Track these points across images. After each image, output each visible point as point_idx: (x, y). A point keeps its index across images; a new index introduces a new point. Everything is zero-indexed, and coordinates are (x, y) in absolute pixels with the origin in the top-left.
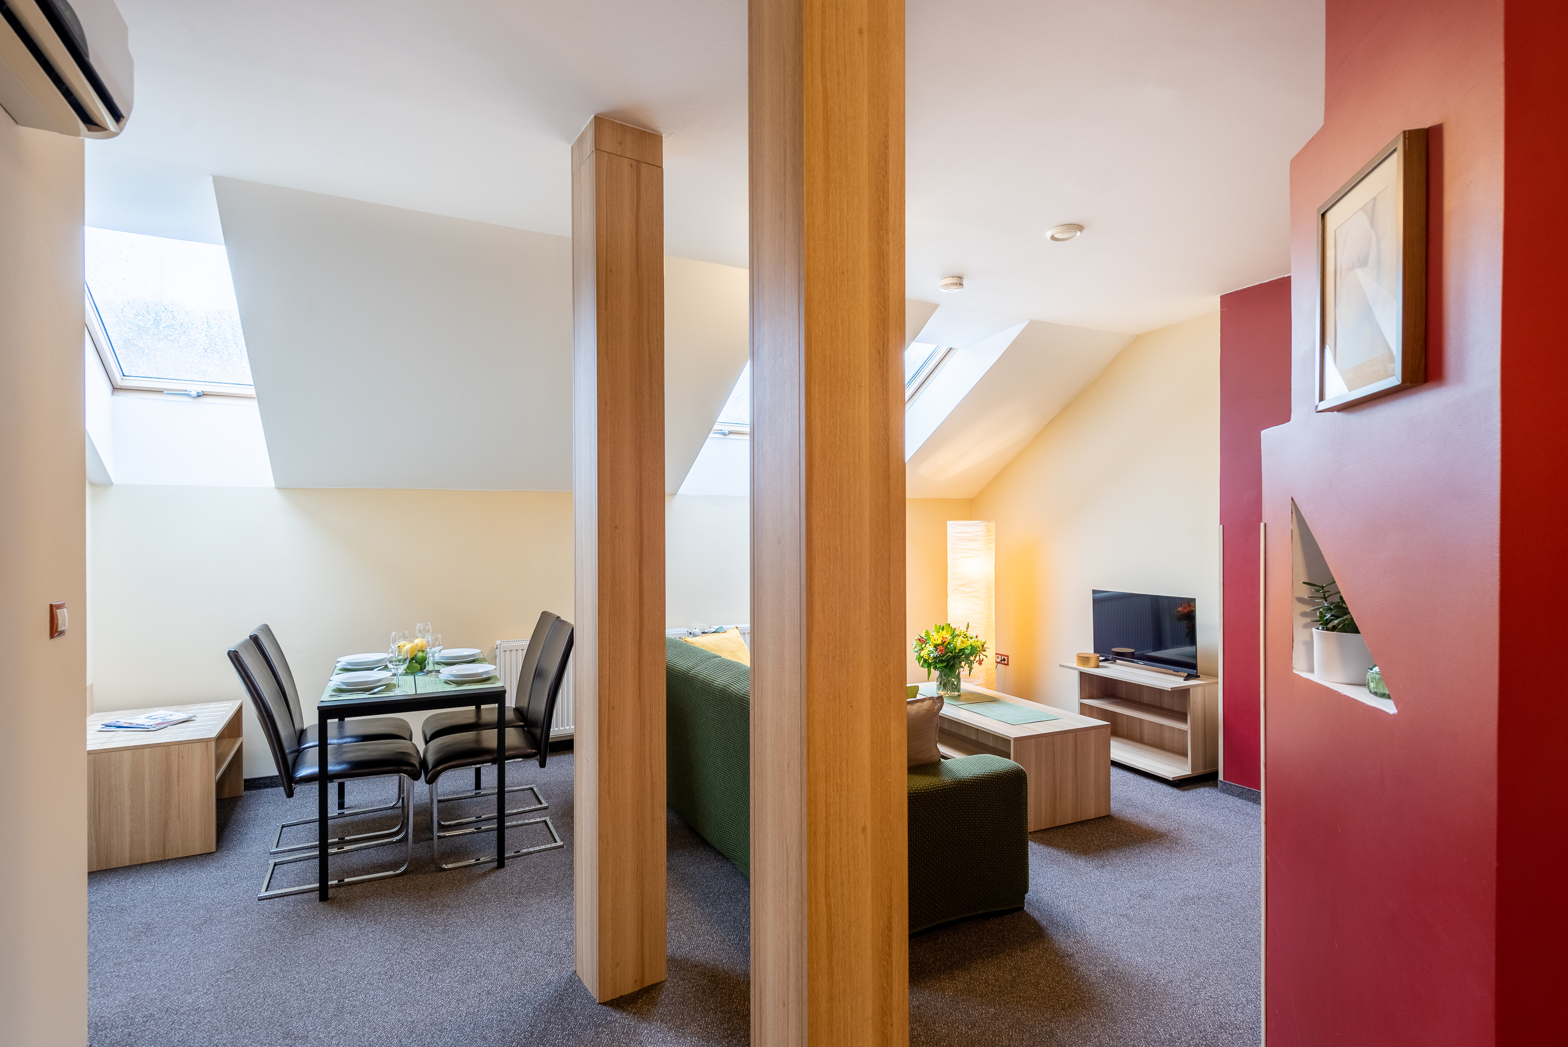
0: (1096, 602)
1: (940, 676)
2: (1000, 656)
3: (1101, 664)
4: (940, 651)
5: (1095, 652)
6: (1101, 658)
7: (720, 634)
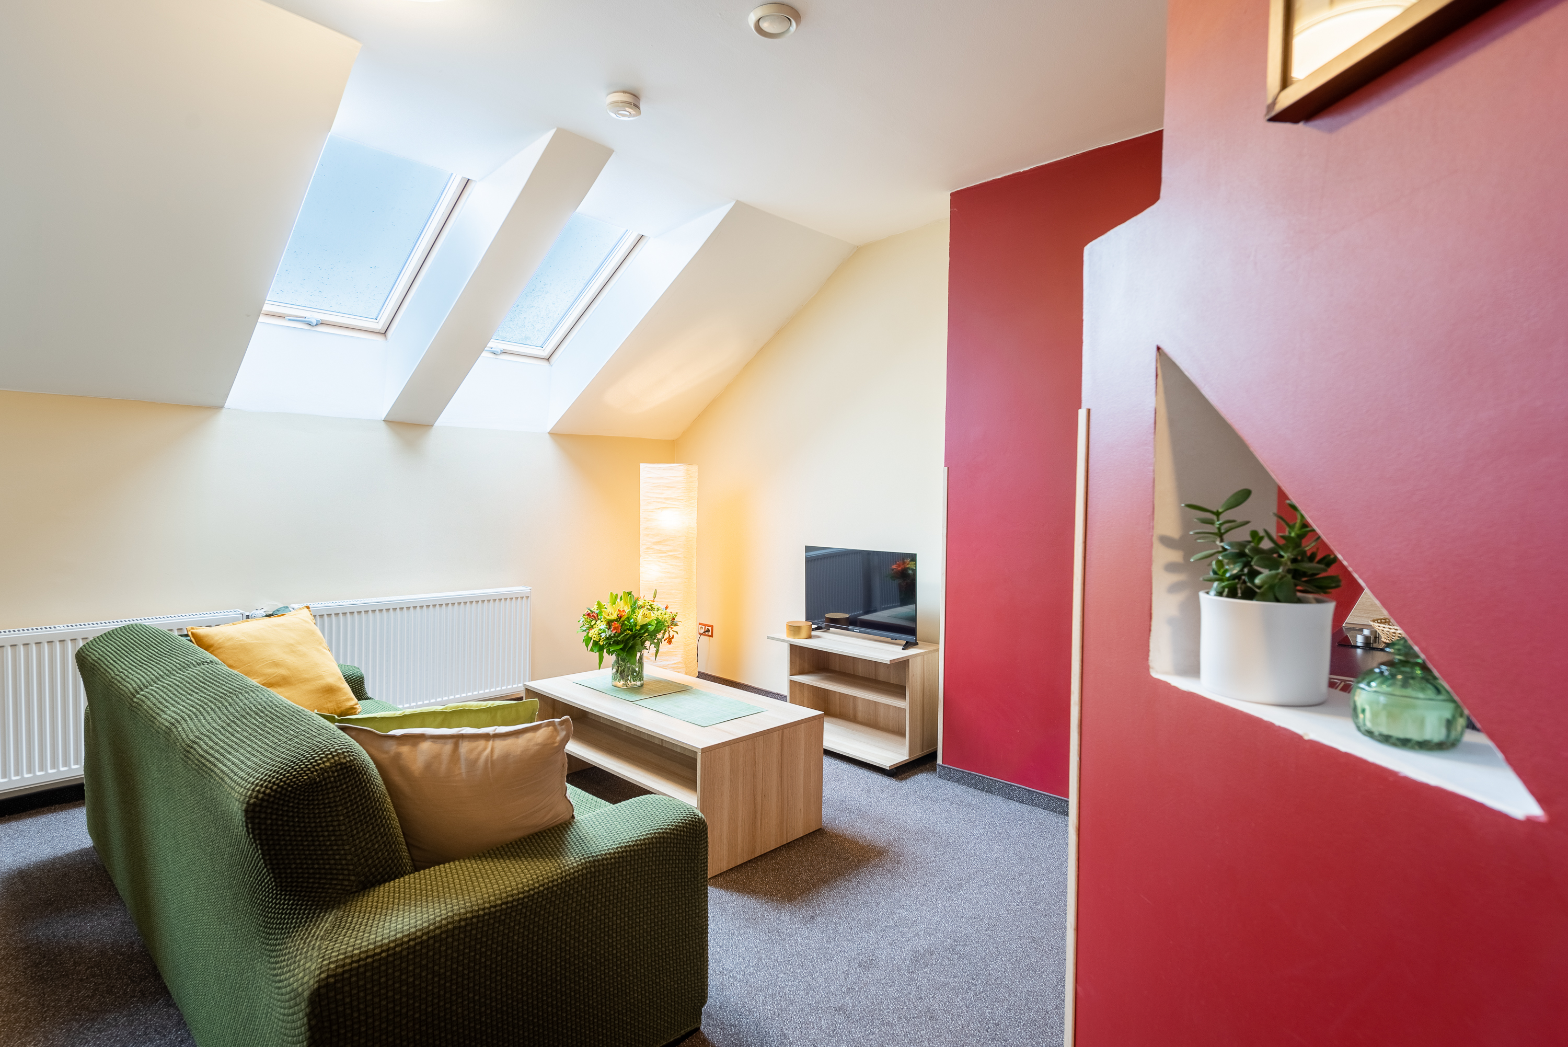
0: (809, 561)
1: (617, 662)
2: (703, 627)
3: (813, 633)
4: (615, 628)
5: (807, 619)
6: (814, 626)
7: (272, 619)
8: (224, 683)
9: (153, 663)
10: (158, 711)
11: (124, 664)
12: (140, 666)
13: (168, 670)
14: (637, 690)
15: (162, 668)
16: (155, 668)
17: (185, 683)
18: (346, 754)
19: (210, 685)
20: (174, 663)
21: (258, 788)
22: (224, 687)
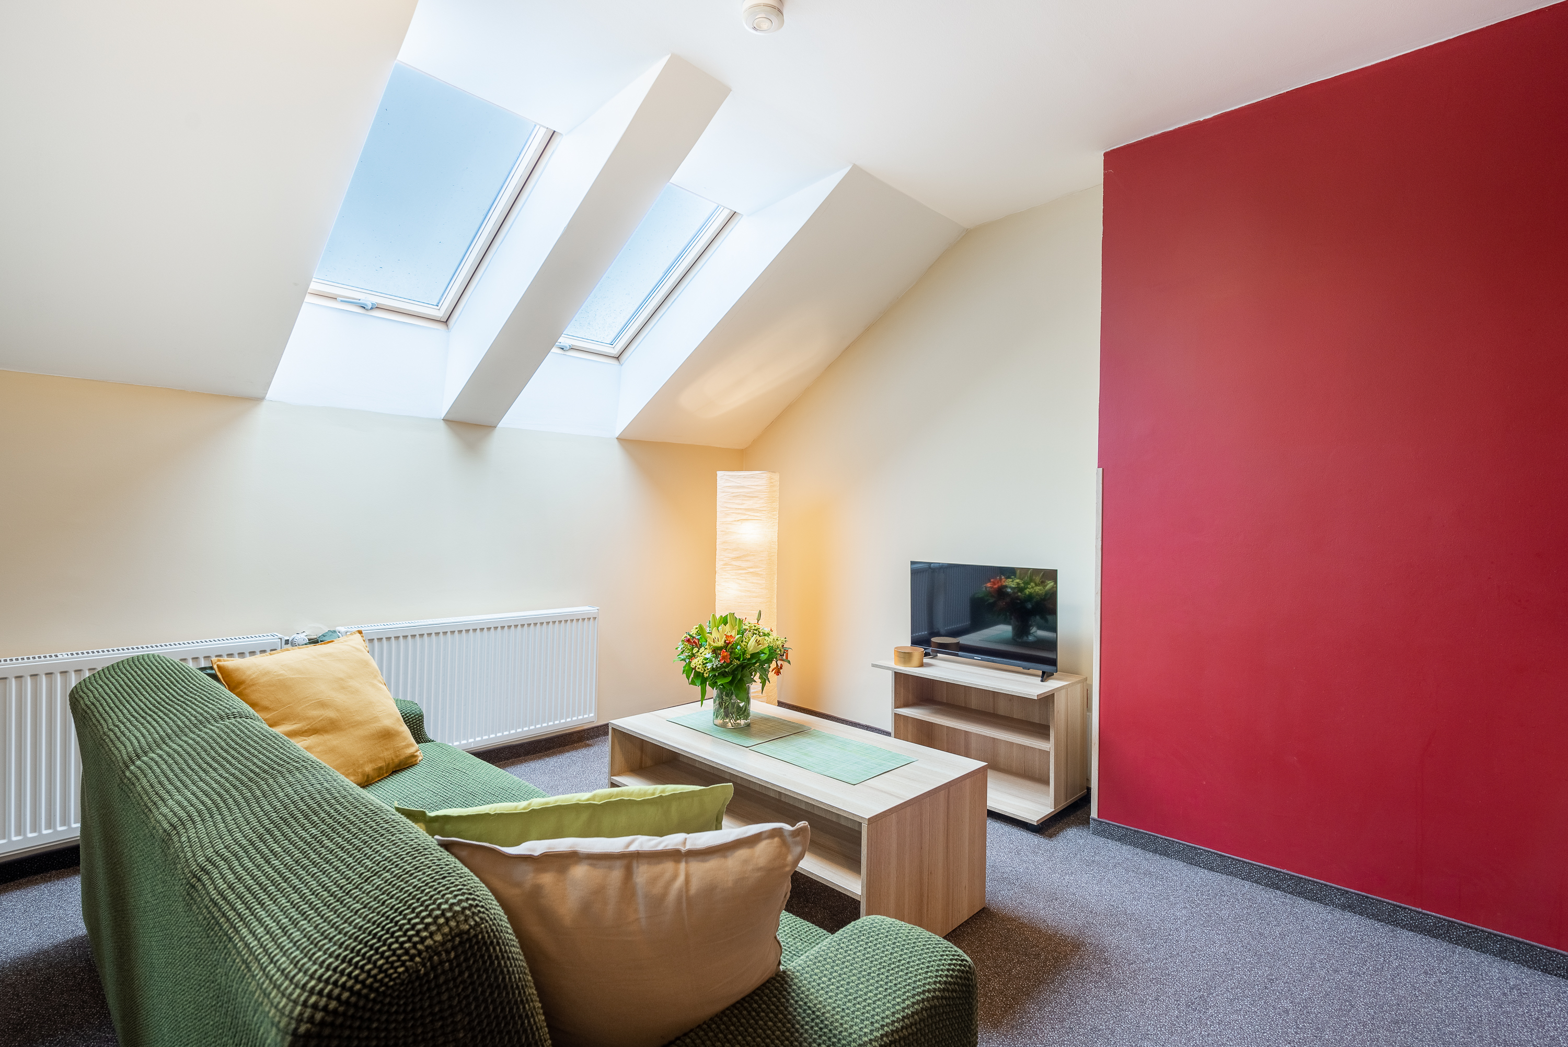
0: (914, 577)
1: (720, 697)
3: (926, 660)
4: (722, 657)
5: (915, 644)
6: (923, 653)
7: (319, 648)
8: (256, 753)
9: (160, 713)
10: (156, 799)
11: (123, 713)
12: (143, 717)
13: (178, 726)
14: (746, 731)
15: (171, 723)
16: (161, 722)
17: (199, 749)
18: (468, 912)
19: (236, 755)
20: (188, 714)
21: (313, 999)
22: (255, 760)
